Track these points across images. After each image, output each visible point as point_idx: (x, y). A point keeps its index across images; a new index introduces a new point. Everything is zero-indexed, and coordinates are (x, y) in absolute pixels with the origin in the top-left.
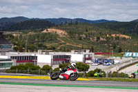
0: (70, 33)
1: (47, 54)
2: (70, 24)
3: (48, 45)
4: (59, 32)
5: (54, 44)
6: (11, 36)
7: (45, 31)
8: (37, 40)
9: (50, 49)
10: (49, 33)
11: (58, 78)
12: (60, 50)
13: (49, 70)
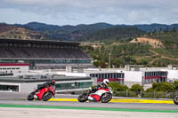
0: (166, 43)
1: (137, 70)
2: (166, 31)
3: (138, 59)
4: (152, 42)
5: (145, 58)
6: (90, 48)
7: (133, 41)
8: (123, 52)
9: (141, 64)
10: (139, 43)
11: (87, 99)
12: (154, 65)
13: (139, 90)
